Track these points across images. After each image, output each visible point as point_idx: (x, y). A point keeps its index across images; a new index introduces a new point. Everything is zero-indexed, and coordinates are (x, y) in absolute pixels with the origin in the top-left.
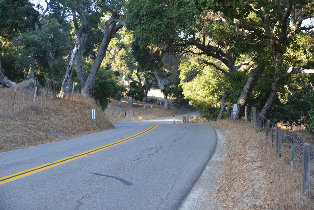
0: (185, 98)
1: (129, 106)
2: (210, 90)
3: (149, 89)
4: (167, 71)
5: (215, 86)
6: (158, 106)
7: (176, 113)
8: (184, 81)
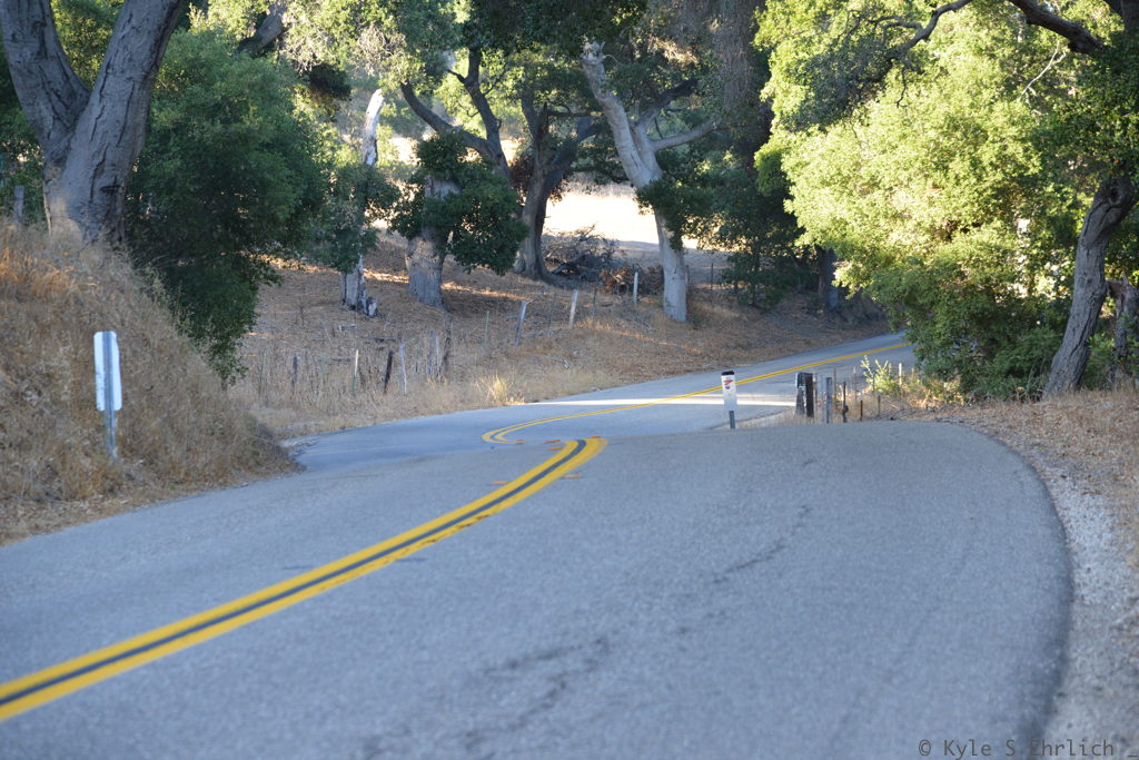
0: (804, 240)
1: (417, 304)
2: (979, 178)
3: (553, 188)
4: (680, 58)
5: (1016, 150)
6: (618, 300)
7: (747, 347)
8: (799, 122)
